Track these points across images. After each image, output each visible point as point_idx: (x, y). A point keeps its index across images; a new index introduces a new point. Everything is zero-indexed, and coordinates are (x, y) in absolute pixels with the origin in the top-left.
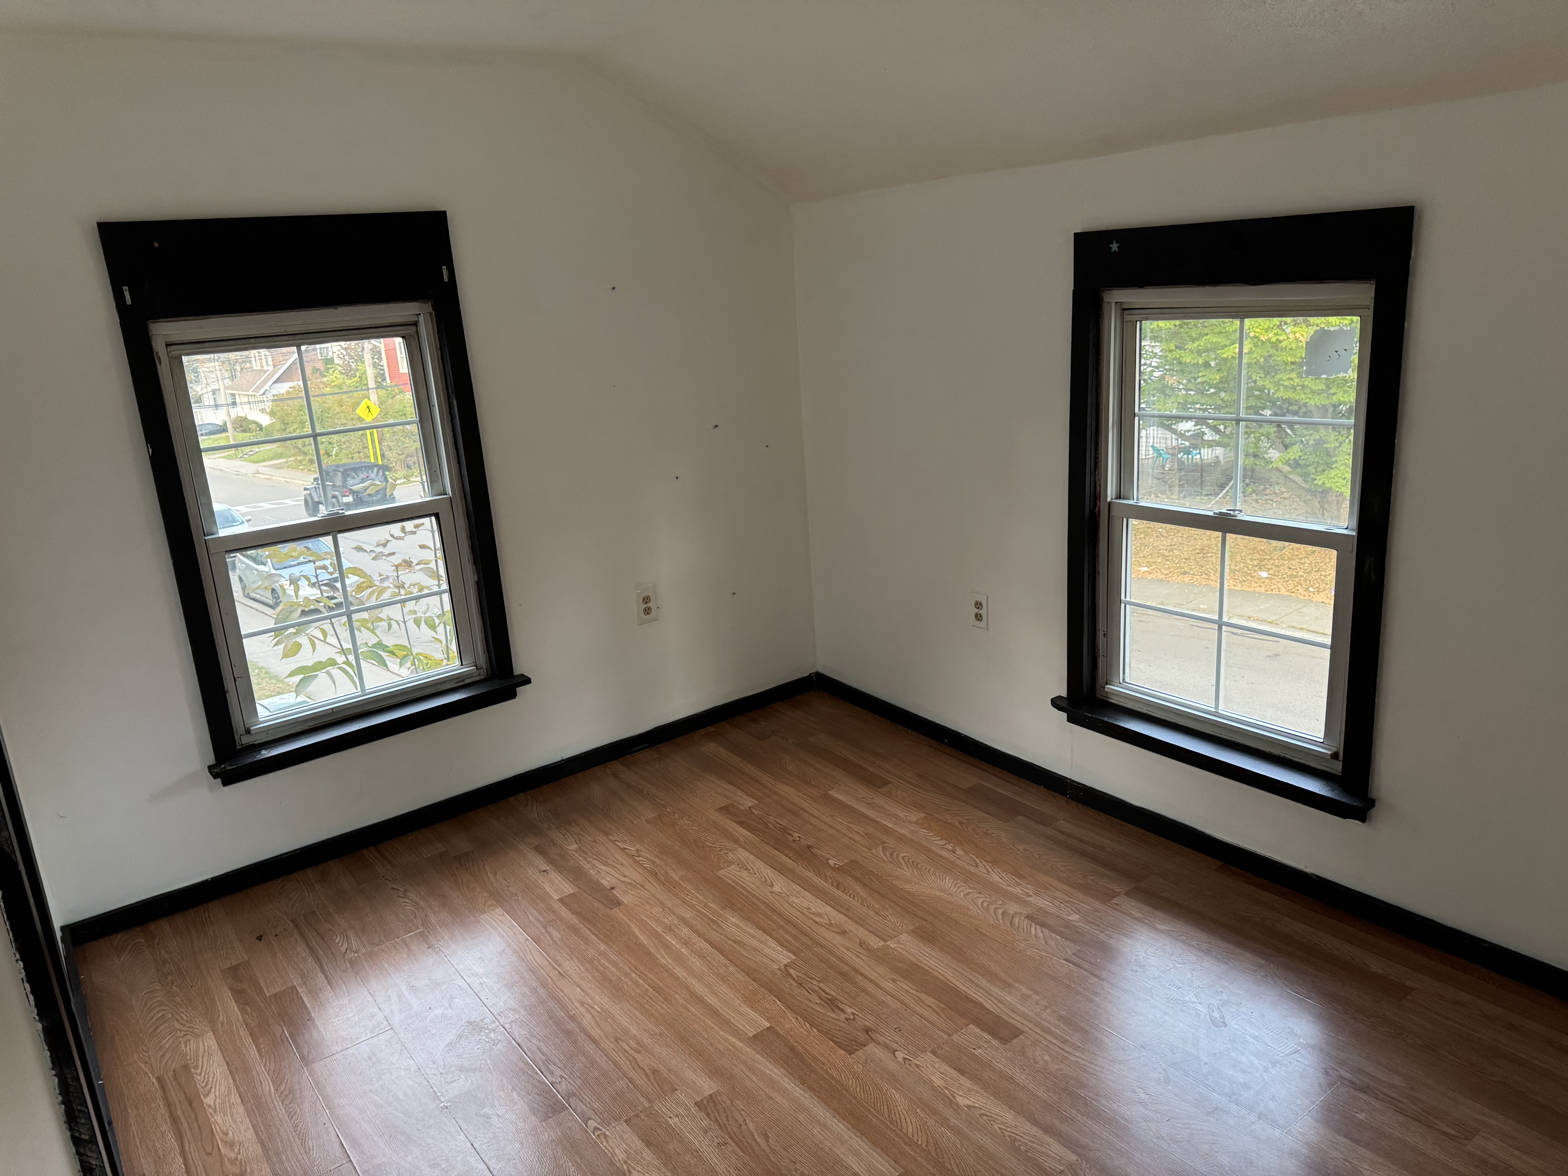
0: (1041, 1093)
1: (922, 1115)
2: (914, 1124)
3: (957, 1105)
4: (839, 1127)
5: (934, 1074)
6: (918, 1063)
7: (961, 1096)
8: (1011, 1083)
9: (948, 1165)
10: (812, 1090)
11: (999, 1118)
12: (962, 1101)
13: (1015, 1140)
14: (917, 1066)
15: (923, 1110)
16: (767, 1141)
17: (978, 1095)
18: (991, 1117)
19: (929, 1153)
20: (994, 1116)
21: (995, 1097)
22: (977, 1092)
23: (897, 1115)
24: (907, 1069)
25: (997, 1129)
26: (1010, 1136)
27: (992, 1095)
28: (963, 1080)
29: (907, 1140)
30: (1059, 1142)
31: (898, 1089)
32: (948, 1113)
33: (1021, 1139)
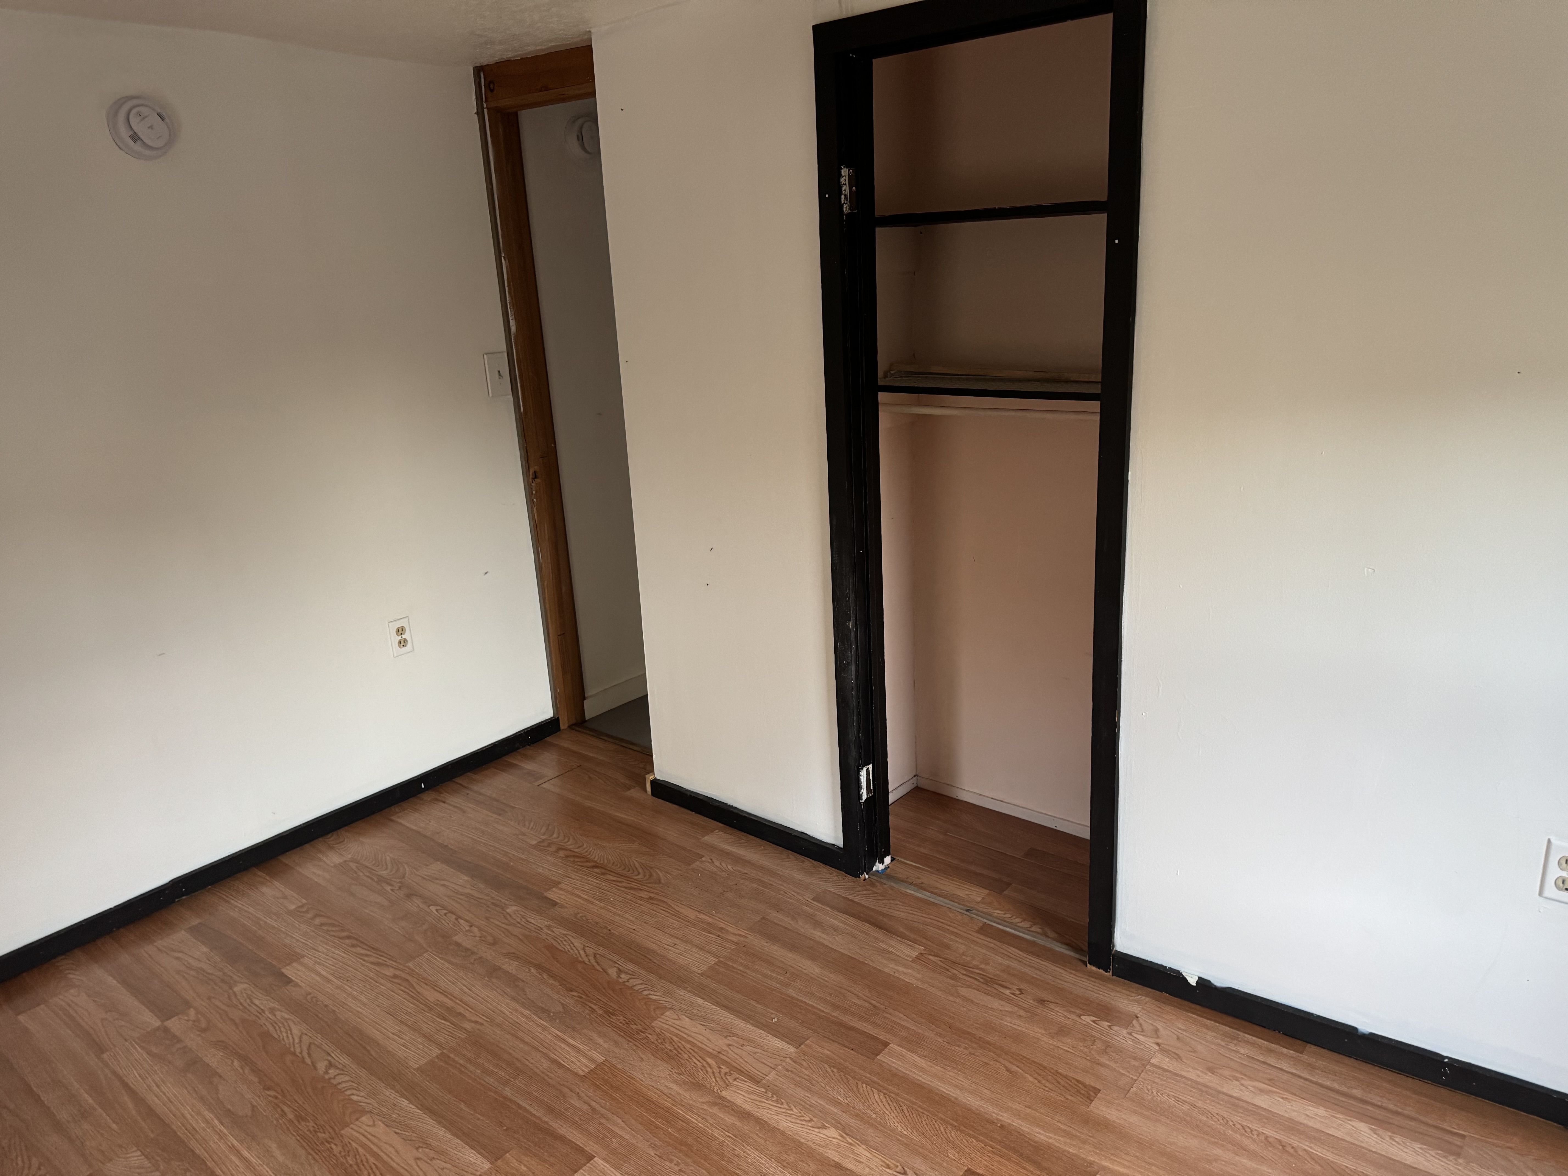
0: (753, 1155)
1: (868, 1111)
2: (874, 1102)
3: (837, 1128)
4: (945, 1089)
5: (869, 1159)
6: (888, 1170)
7: (834, 1138)
8: (784, 1161)
9: (835, 1070)
10: (992, 1122)
11: (793, 1120)
12: (832, 1132)
13: (777, 1101)
14: (888, 1167)
15: (870, 1118)
16: (1005, 1067)
17: (817, 1142)
18: (801, 1120)
19: (854, 1078)
20: (799, 1122)
21: (800, 1142)
22: (819, 1145)
23: (893, 1108)
24: (898, 1161)
25: (794, 1110)
26: (782, 1104)
27: (802, 1143)
28: (834, 1156)
29: (876, 1086)
30: (736, 1105)
31: (901, 1136)
32: (846, 1118)
33: (771, 1103)
